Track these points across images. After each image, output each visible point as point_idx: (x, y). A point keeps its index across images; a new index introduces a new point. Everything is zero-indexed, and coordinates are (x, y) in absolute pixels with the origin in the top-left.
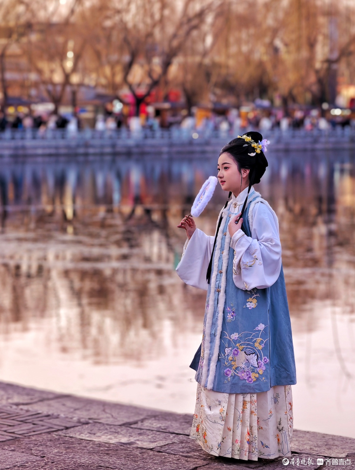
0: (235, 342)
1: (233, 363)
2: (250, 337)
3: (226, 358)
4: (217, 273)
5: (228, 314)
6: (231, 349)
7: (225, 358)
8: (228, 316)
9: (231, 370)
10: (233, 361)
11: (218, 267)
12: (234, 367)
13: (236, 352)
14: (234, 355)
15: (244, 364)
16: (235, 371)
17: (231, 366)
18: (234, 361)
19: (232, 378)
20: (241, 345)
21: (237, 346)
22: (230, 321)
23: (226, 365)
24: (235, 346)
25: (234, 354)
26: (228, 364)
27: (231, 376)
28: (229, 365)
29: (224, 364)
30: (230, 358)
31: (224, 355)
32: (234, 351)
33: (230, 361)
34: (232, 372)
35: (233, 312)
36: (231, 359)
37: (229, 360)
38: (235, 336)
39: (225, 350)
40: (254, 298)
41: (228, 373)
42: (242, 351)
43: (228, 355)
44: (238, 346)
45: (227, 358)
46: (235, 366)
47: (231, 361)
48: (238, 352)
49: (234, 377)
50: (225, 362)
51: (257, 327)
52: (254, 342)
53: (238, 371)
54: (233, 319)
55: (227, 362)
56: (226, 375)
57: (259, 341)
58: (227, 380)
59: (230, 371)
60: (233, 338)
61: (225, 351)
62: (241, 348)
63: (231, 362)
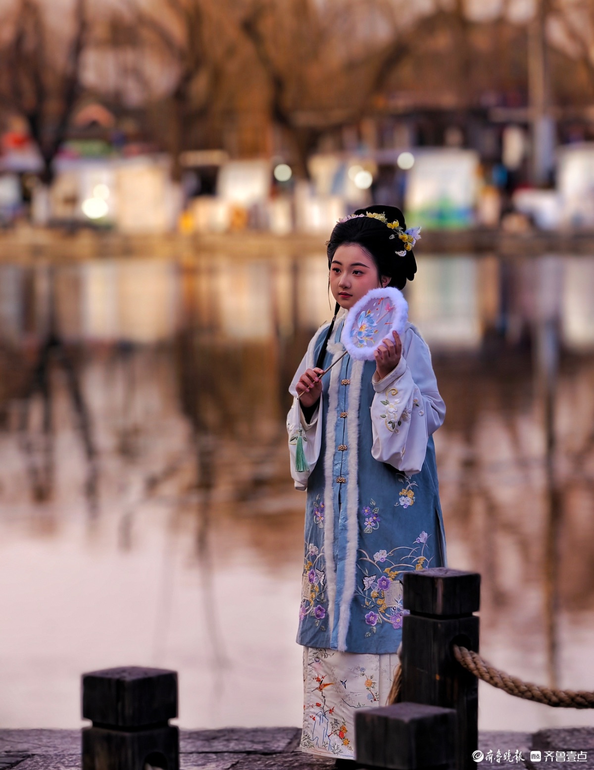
0: (382, 565)
1: (379, 602)
2: (409, 556)
3: (367, 593)
4: (334, 450)
5: (367, 519)
6: (375, 578)
7: (365, 594)
8: (366, 523)
9: (377, 614)
10: (379, 599)
11: (335, 441)
12: (381, 609)
13: (384, 583)
14: (380, 589)
15: (399, 601)
16: (384, 615)
17: (376, 607)
18: (382, 598)
19: (379, 626)
20: (392, 570)
21: (386, 573)
22: (371, 530)
23: (366, 606)
24: (382, 572)
25: (381, 586)
26: (371, 605)
27: (378, 623)
28: (373, 606)
29: (364, 604)
30: (374, 593)
31: (363, 590)
32: (380, 581)
33: (373, 599)
34: (379, 618)
35: (376, 515)
36: (376, 595)
37: (371, 598)
38: (381, 556)
39: (364, 580)
40: (409, 488)
41: (372, 618)
42: (394, 579)
43: (370, 590)
44: (388, 573)
45: (369, 595)
46: (384, 607)
47: (376, 599)
48: (388, 583)
49: (382, 625)
50: (364, 601)
51: (419, 538)
52: (414, 564)
53: (390, 615)
54: (375, 527)
55: (369, 601)
56: (367, 623)
57: (422, 562)
58: (371, 631)
59: (375, 616)
60: (377, 559)
61: (365, 583)
62: (393, 574)
63: (376, 601)
